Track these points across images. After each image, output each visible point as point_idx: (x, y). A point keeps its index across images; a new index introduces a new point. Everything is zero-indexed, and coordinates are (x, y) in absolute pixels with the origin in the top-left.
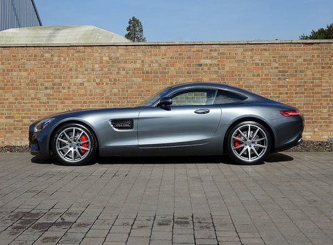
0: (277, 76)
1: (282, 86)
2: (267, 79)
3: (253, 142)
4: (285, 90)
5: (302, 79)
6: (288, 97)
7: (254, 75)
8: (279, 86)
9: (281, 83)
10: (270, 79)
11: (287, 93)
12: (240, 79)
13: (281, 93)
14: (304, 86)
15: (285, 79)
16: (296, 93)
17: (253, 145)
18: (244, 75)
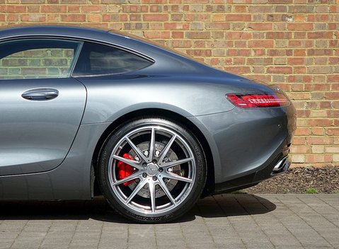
0: (265, 9)
1: (279, 35)
2: (240, 18)
3: (161, 169)
4: (284, 44)
5: (325, 18)
6: (292, 61)
7: (209, 9)
8: (271, 35)
9: (275, 27)
10: (248, 18)
11: (289, 53)
12: (177, 18)
13: (273, 53)
14: (329, 35)
15: (283, 18)
16: (311, 52)
17: (161, 177)
18: (186, 8)
